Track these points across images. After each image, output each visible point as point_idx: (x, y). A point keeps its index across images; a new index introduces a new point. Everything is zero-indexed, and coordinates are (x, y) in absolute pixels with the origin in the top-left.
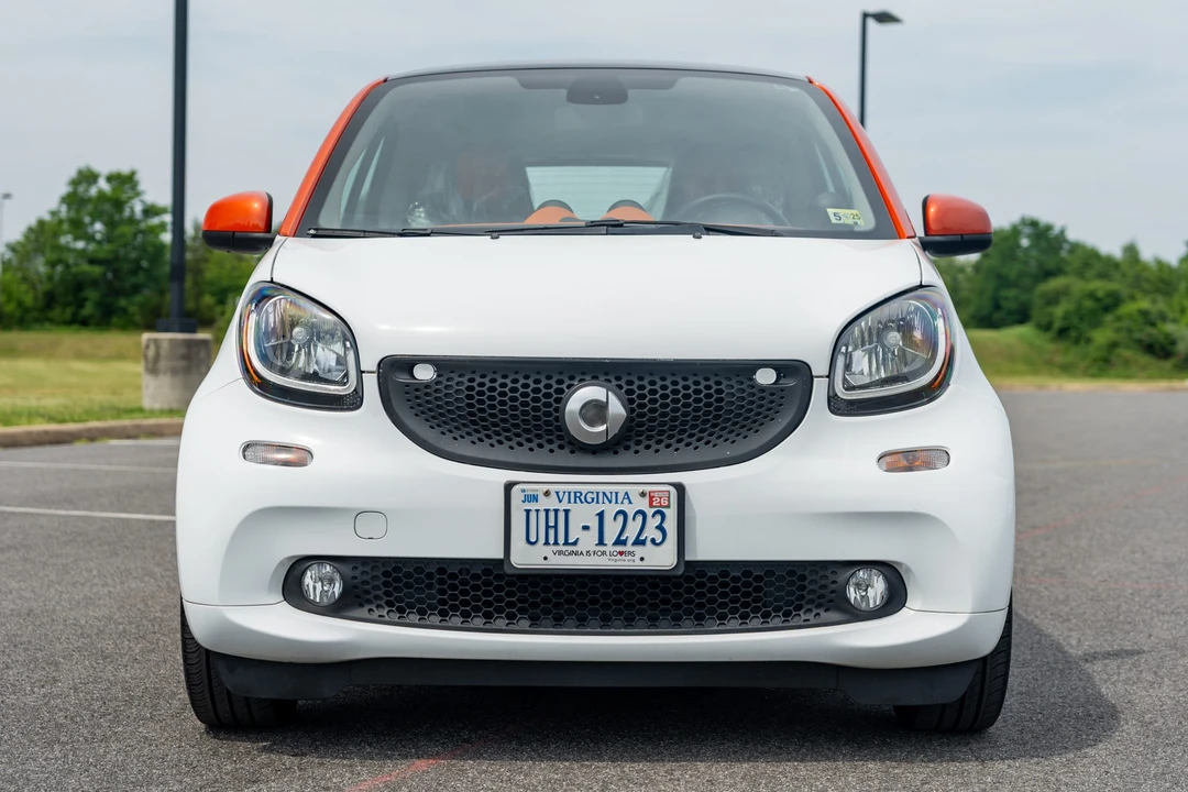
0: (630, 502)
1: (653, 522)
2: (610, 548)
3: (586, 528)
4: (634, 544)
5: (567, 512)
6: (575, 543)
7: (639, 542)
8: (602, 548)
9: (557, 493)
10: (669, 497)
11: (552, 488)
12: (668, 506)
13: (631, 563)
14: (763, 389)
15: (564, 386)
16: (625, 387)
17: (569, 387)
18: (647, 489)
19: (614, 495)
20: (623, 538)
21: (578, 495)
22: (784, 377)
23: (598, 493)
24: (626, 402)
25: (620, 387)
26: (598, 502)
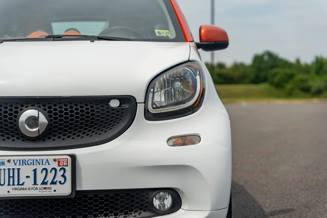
0: (49, 164)
1: (61, 173)
2: (39, 186)
3: (28, 177)
4: (51, 184)
5: (19, 169)
6: (23, 184)
7: (53, 183)
8: (36, 186)
9: (14, 161)
10: (67, 161)
11: (12, 158)
12: (67, 166)
13: (50, 193)
14: (113, 109)
15: (18, 110)
16: (48, 110)
17: (21, 110)
18: (57, 157)
19: (41, 161)
20: (46, 181)
21: (24, 161)
22: (124, 103)
23: (33, 160)
24: (48, 117)
25: (45, 110)
26: (33, 164)
